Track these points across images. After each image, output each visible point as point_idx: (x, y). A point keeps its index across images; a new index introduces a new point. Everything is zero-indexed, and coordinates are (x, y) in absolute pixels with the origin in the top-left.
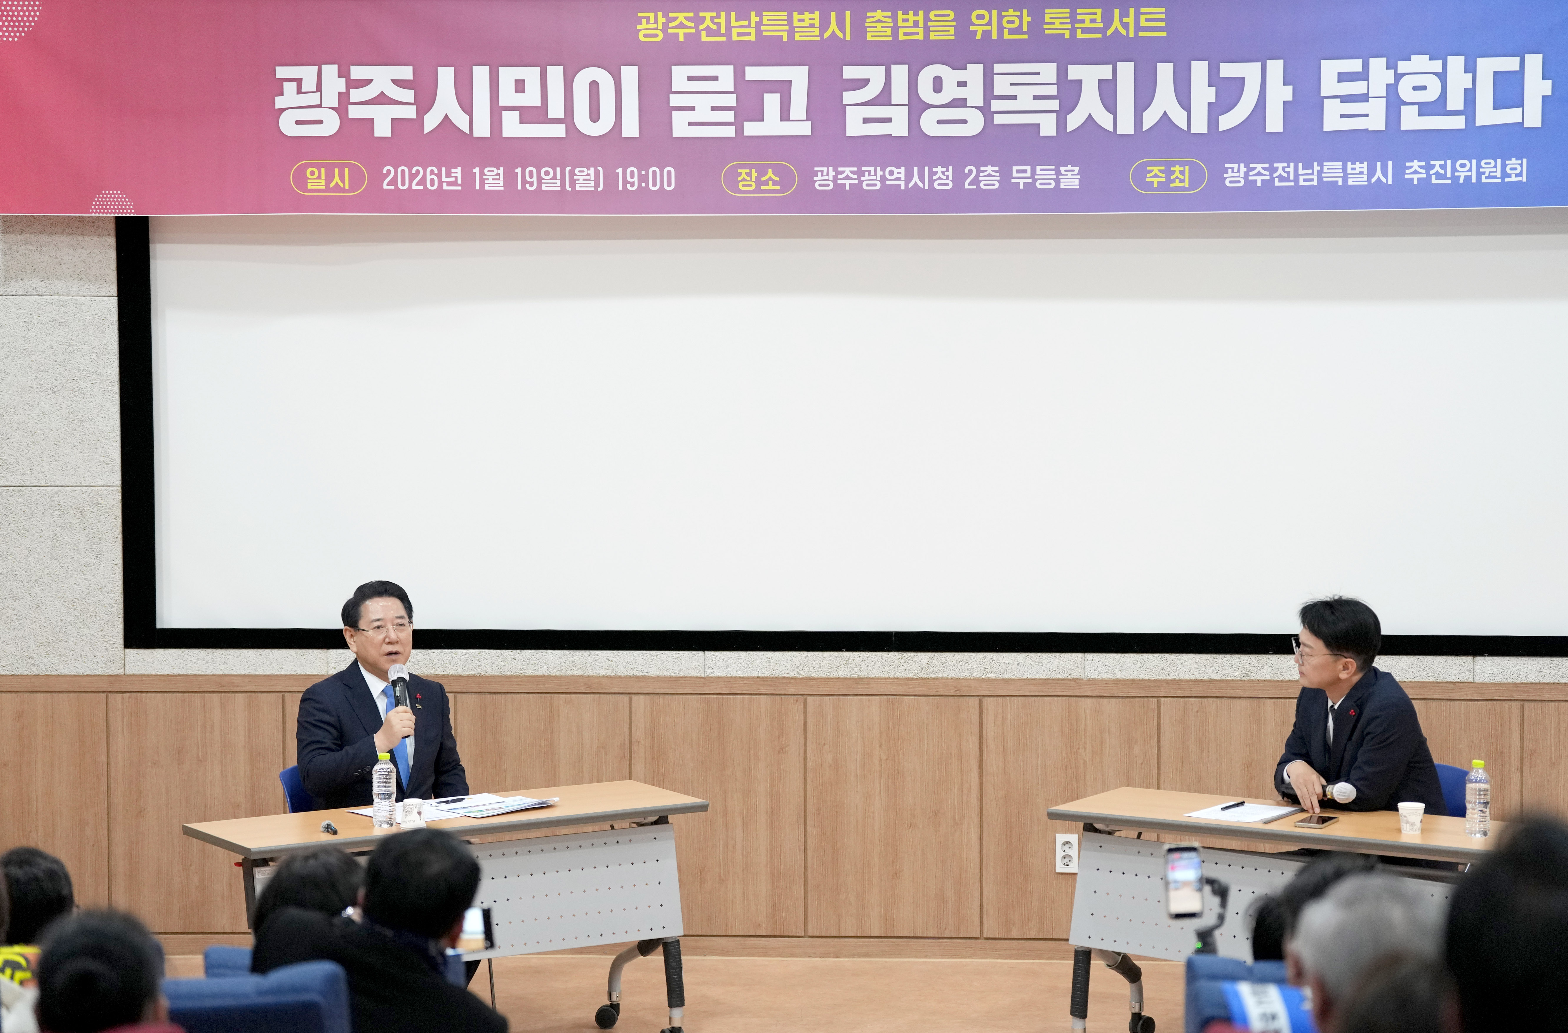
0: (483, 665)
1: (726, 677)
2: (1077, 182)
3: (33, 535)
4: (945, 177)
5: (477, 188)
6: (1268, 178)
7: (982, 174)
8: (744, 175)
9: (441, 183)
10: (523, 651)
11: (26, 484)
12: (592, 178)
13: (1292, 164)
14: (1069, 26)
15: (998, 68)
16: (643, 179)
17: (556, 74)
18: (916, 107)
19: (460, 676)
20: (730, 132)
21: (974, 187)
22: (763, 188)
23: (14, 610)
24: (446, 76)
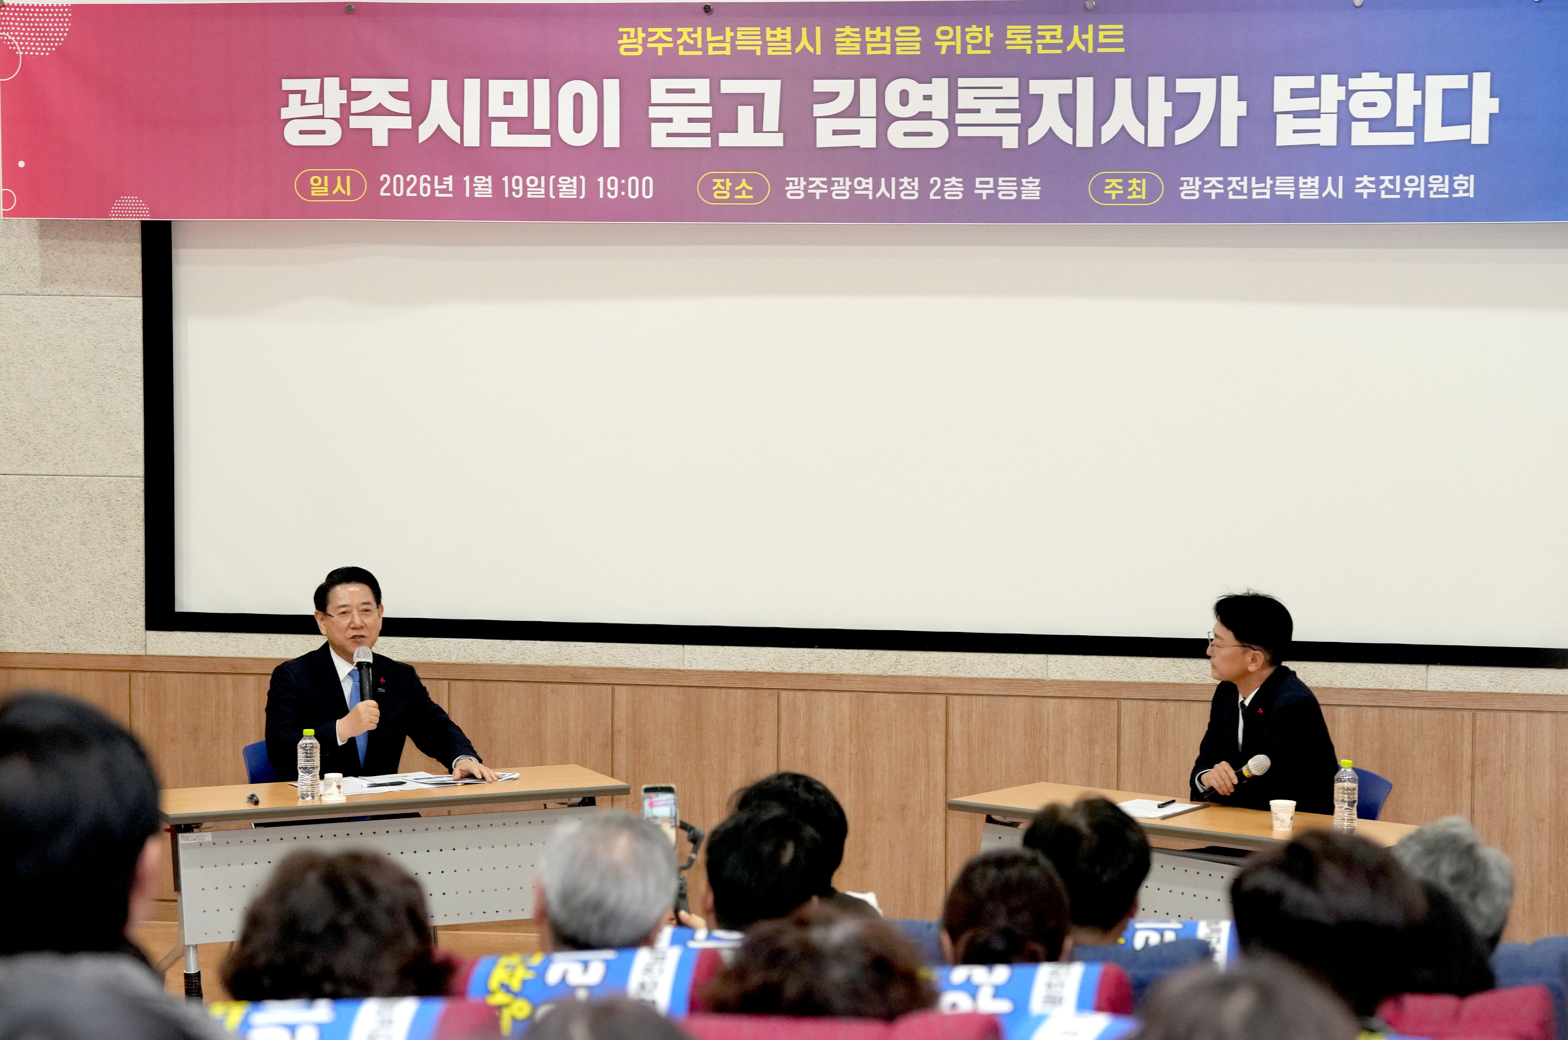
0: (475, 653)
1: (704, 671)
2: (1038, 193)
3: (64, 521)
4: (911, 188)
5: (467, 195)
6: (1222, 191)
7: (946, 185)
8: (719, 185)
9: (433, 190)
10: (512, 641)
11: (59, 473)
12: (575, 186)
13: (1245, 178)
14: (1031, 42)
15: (962, 82)
16: (623, 187)
17: (542, 86)
18: (884, 119)
20: (706, 143)
21: (939, 198)
22: (736, 197)
23: (47, 591)
24: (439, 89)
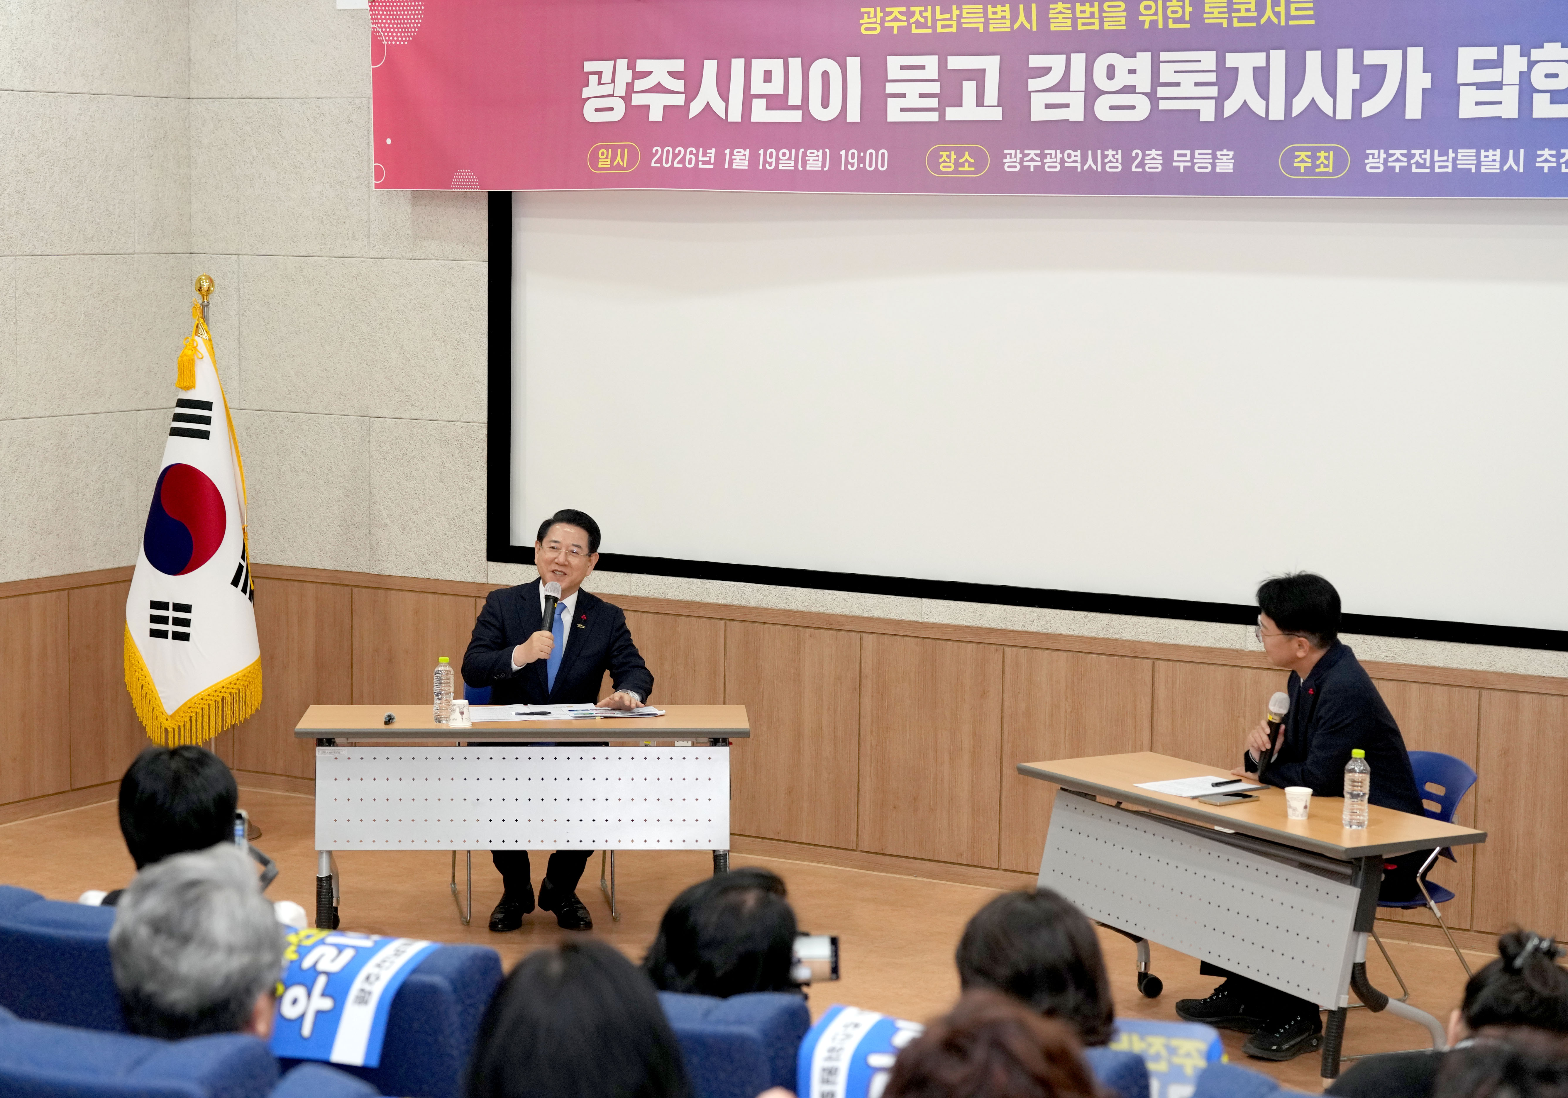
0: (747, 596)
1: (939, 624)
2: (1231, 166)
3: (428, 461)
4: (1115, 161)
5: (726, 167)
6: (1406, 164)
7: (1147, 158)
8: (944, 158)
9: (697, 162)
10: (778, 586)
11: (424, 418)
12: (821, 159)
13: (1428, 151)
14: (1227, 15)
15: (1164, 56)
16: (861, 160)
17: (795, 64)
18: (1092, 93)
19: (730, 605)
20: (934, 117)
21: (1140, 170)
22: (960, 169)
23: (414, 523)
24: (710, 67)
